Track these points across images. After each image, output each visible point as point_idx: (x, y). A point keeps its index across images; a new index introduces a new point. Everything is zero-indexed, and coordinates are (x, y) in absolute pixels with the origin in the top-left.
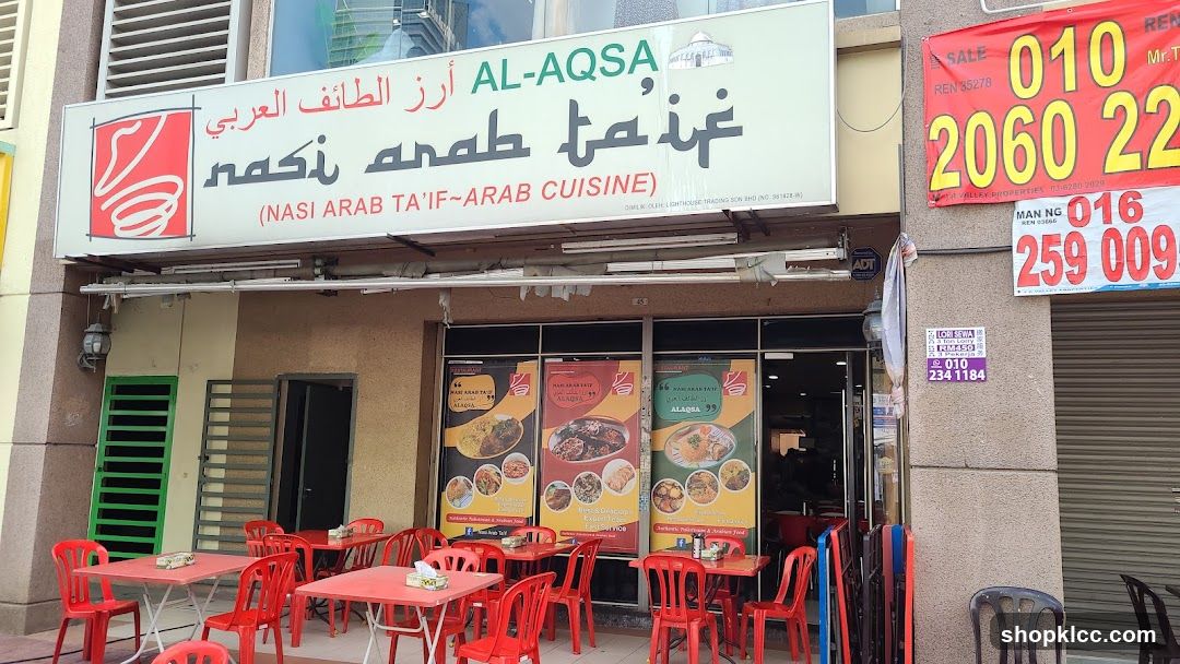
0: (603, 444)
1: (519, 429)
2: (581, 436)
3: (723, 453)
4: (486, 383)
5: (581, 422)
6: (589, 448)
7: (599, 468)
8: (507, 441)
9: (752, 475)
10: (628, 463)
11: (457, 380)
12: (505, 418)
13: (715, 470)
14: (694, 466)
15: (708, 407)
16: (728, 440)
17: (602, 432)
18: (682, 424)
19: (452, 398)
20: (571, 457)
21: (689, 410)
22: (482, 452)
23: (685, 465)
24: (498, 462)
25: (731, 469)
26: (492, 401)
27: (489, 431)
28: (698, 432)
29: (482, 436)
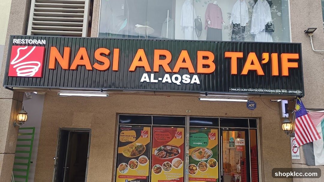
0: (172, 153)
1: (144, 148)
2: (165, 151)
3: (209, 156)
4: (133, 133)
5: (165, 146)
6: (168, 154)
7: (171, 161)
8: (140, 152)
9: (217, 163)
10: (180, 159)
11: (122, 132)
12: (140, 144)
13: (206, 161)
14: (200, 160)
15: (204, 143)
16: (210, 152)
17: (172, 149)
18: (197, 148)
19: (121, 137)
20: (162, 157)
21: (199, 143)
22: (131, 155)
23: (198, 160)
24: (137, 158)
25: (211, 161)
26: (135, 139)
27: (134, 148)
28: (201, 150)
29: (131, 150)
